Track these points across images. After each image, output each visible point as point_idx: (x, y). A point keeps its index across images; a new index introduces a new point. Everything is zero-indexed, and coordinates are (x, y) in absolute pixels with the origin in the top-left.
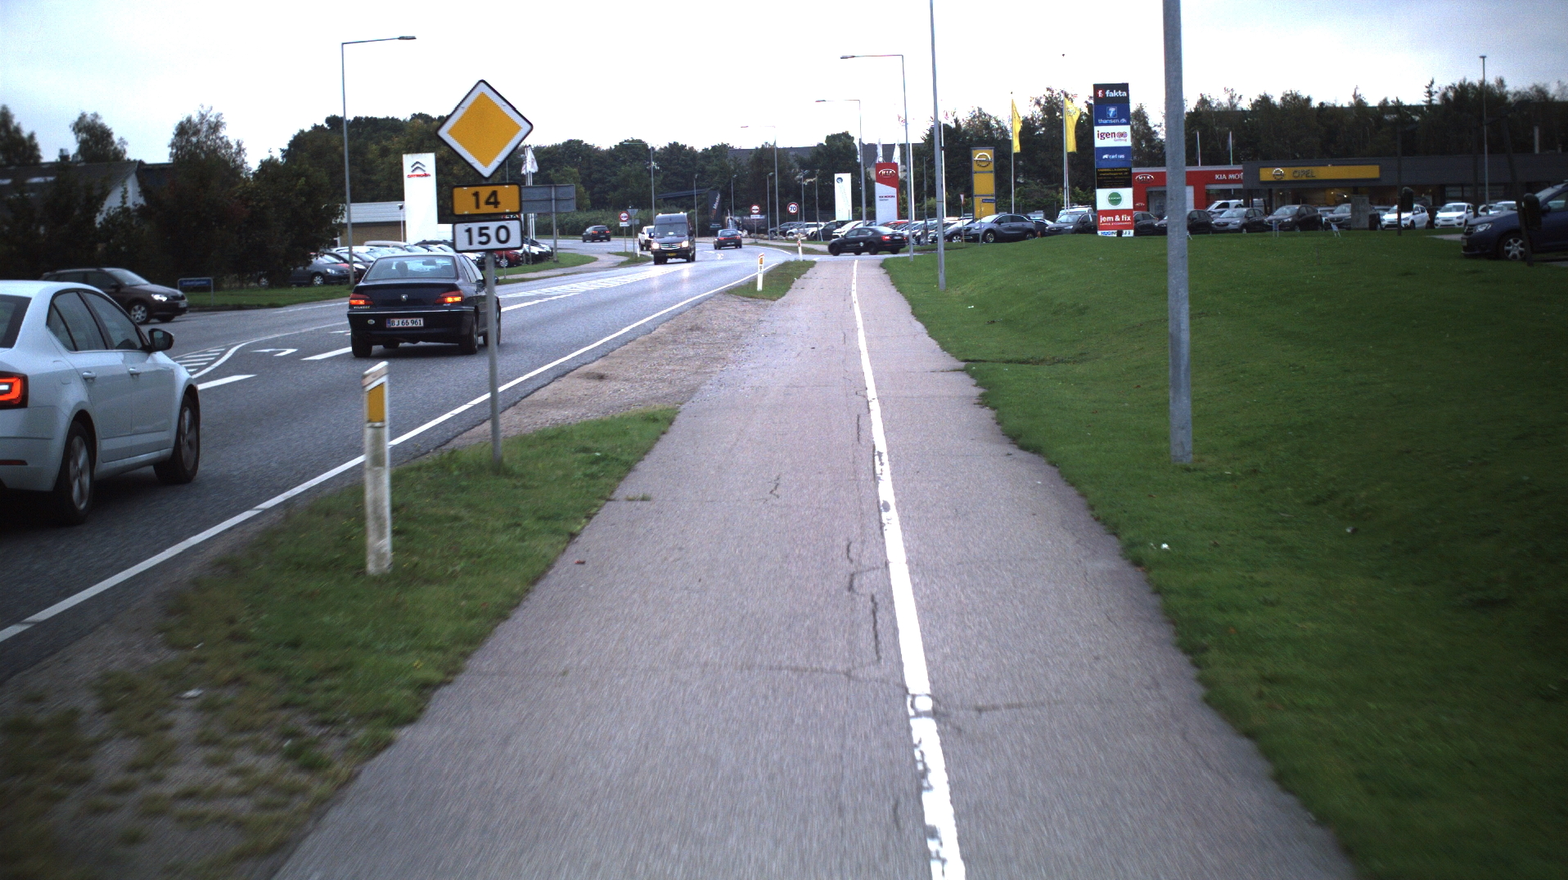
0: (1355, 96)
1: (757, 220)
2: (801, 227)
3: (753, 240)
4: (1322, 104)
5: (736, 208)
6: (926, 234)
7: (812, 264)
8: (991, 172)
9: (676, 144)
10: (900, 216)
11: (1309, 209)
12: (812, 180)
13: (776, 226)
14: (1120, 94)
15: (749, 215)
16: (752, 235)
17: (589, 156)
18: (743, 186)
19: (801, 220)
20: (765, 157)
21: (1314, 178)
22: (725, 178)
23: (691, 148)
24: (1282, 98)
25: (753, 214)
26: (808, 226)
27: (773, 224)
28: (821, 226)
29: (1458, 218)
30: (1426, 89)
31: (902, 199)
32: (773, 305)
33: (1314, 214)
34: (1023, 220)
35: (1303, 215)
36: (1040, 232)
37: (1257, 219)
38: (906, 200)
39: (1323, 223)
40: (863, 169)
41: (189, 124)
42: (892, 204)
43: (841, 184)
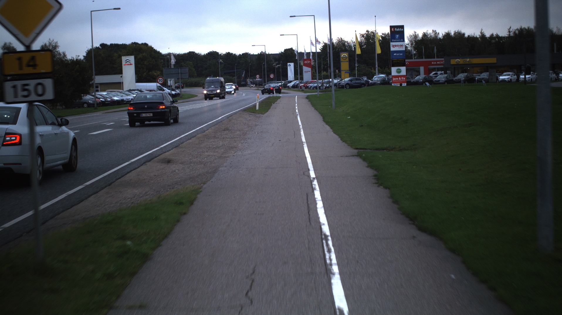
0: (481, 33)
1: (259, 80)
3: (257, 88)
4: (469, 36)
5: (251, 76)
6: (322, 85)
7: (279, 97)
8: (347, 61)
9: (229, 53)
10: (312, 79)
11: (471, 75)
12: (279, 66)
14: (401, 30)
15: (255, 79)
16: (257, 86)
17: (197, 57)
18: (253, 68)
19: (275, 80)
20: (262, 56)
22: (247, 65)
23: (235, 54)
24: (454, 34)
25: (257, 78)
26: (278, 83)
27: (265, 82)
28: (283, 83)
30: (508, 30)
31: (313, 72)
32: (262, 117)
33: (473, 77)
34: (361, 80)
35: (469, 77)
36: (367, 85)
37: (451, 79)
38: (315, 72)
39: (477, 80)
40: (298, 61)
41: (45, 46)
42: (310, 74)
43: (290, 67)
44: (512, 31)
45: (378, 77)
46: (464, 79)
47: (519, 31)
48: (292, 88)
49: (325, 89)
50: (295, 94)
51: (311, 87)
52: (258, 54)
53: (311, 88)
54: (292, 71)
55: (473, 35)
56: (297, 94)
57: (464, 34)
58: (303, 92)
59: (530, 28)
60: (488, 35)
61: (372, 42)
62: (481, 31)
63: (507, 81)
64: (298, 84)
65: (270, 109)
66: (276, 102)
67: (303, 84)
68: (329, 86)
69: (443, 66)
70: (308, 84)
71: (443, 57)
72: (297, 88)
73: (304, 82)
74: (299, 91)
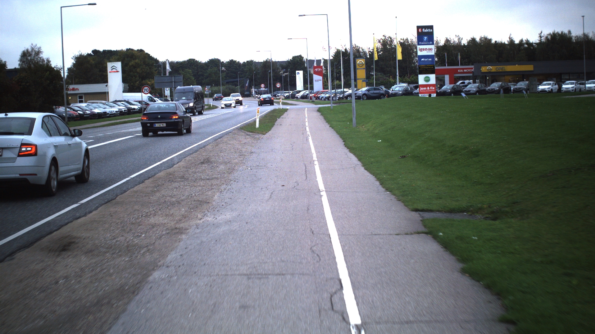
0: (510, 38)
1: (264, 90)
2: (282, 93)
4: (496, 42)
5: (255, 86)
6: (335, 96)
7: (286, 110)
8: (364, 69)
9: (232, 60)
10: (324, 89)
11: (506, 84)
12: (287, 74)
13: (271, 93)
14: (429, 30)
15: (260, 89)
17: (197, 65)
18: (259, 76)
19: (282, 90)
20: (267, 65)
21: (505, 71)
22: (251, 73)
23: (239, 62)
24: (480, 39)
25: (262, 88)
26: (285, 93)
28: (290, 93)
29: (572, 87)
30: (539, 35)
31: (325, 81)
32: (262, 138)
33: (508, 86)
34: (379, 90)
35: (503, 86)
36: (387, 95)
37: (483, 89)
38: (327, 81)
39: (513, 90)
40: (308, 69)
41: (27, 52)
42: (321, 83)
43: (299, 75)
44: (543, 36)
45: (398, 87)
46: (498, 89)
47: (551, 36)
48: (301, 99)
49: (339, 100)
50: (305, 106)
51: (322, 97)
52: (264, 61)
53: (323, 99)
54: (301, 79)
56: (308, 106)
58: (314, 104)
59: (563, 33)
60: (517, 42)
63: (548, 91)
64: (308, 94)
65: (273, 126)
66: (282, 116)
67: (313, 95)
68: (343, 96)
69: (471, 75)
70: (319, 95)
71: (473, 65)
72: (307, 99)
73: (314, 92)
74: (310, 103)
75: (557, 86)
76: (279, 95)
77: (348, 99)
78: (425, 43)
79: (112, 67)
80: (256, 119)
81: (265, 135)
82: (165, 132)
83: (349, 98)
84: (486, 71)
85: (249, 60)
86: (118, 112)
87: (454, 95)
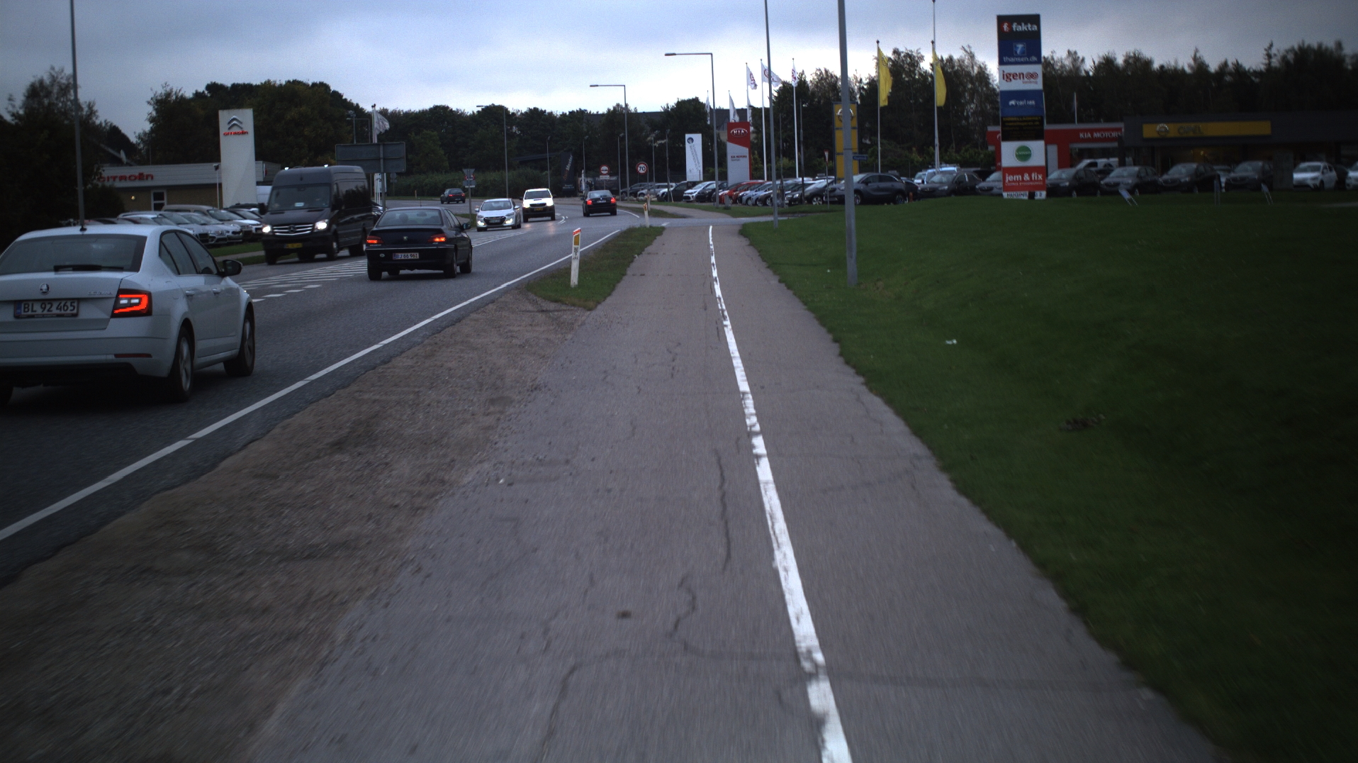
0: (1195, 59)
1: (609, 181)
2: (652, 188)
4: (1162, 67)
5: (588, 169)
6: (781, 194)
7: (660, 231)
8: (854, 128)
9: (536, 109)
10: (752, 177)
11: (1206, 168)
12: (663, 142)
13: (626, 187)
14: (1030, 27)
15: (598, 176)
18: (595, 147)
19: (651, 180)
20: (619, 118)
22: (578, 140)
23: (551, 114)
25: (603, 174)
26: (659, 187)
27: (624, 185)
28: (672, 186)
30: (1266, 52)
31: (754, 159)
33: (1213, 174)
34: (891, 180)
35: (1201, 173)
36: (911, 194)
37: (1149, 179)
38: (759, 159)
39: (1226, 183)
40: (716, 131)
41: (40, 87)
42: (744, 164)
43: (692, 144)
44: (1275, 55)
45: (941, 174)
46: (1187, 179)
47: (1296, 54)
48: (697, 201)
49: (790, 204)
50: (706, 221)
51: (749, 198)
52: (609, 110)
53: (750, 202)
54: (696, 155)
55: (1173, 63)
56: (713, 221)
57: (1148, 63)
58: (729, 214)
59: (1324, 47)
60: (1213, 67)
61: (908, 82)
62: (1195, 56)
63: (1312, 186)
64: (714, 190)
65: (621, 278)
66: (649, 249)
67: (726, 192)
68: (801, 196)
69: (1115, 144)
70: (740, 192)
71: (1122, 120)
72: (711, 202)
73: (729, 185)
74: (719, 212)
75: (1333, 174)
76: (644, 191)
77: (814, 203)
78: (1019, 59)
79: (229, 123)
80: (569, 262)
81: (593, 313)
82: (416, 271)
83: (815, 199)
84: (1156, 135)
85: (575, 109)
86: (238, 233)
87: (1078, 195)
